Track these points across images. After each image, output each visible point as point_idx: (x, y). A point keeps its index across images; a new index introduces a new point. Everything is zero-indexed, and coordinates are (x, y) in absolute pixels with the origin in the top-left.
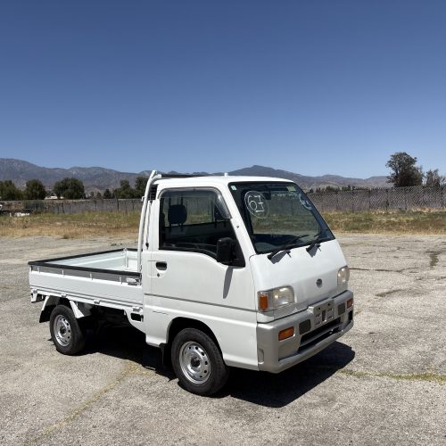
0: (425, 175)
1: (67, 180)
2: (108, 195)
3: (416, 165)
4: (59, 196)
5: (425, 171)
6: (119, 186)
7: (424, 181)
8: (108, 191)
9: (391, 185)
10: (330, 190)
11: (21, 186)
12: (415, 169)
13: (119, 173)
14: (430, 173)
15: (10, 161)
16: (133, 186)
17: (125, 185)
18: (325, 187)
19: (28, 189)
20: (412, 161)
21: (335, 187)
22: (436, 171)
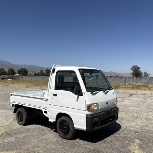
0: (143, 73)
1: (22, 69)
2: (35, 75)
3: (140, 70)
4: (19, 74)
5: (143, 72)
6: (39, 72)
7: (143, 75)
8: (35, 73)
9: (132, 76)
10: (111, 76)
11: (6, 70)
12: (140, 71)
13: (40, 67)
14: (145, 73)
15: (2, 61)
16: (44, 72)
17: (42, 71)
18: (109, 75)
19: (9, 71)
20: (139, 68)
21: (113, 76)
22: (147, 72)
